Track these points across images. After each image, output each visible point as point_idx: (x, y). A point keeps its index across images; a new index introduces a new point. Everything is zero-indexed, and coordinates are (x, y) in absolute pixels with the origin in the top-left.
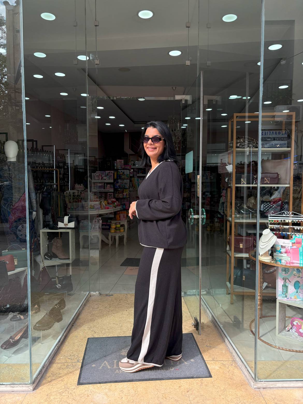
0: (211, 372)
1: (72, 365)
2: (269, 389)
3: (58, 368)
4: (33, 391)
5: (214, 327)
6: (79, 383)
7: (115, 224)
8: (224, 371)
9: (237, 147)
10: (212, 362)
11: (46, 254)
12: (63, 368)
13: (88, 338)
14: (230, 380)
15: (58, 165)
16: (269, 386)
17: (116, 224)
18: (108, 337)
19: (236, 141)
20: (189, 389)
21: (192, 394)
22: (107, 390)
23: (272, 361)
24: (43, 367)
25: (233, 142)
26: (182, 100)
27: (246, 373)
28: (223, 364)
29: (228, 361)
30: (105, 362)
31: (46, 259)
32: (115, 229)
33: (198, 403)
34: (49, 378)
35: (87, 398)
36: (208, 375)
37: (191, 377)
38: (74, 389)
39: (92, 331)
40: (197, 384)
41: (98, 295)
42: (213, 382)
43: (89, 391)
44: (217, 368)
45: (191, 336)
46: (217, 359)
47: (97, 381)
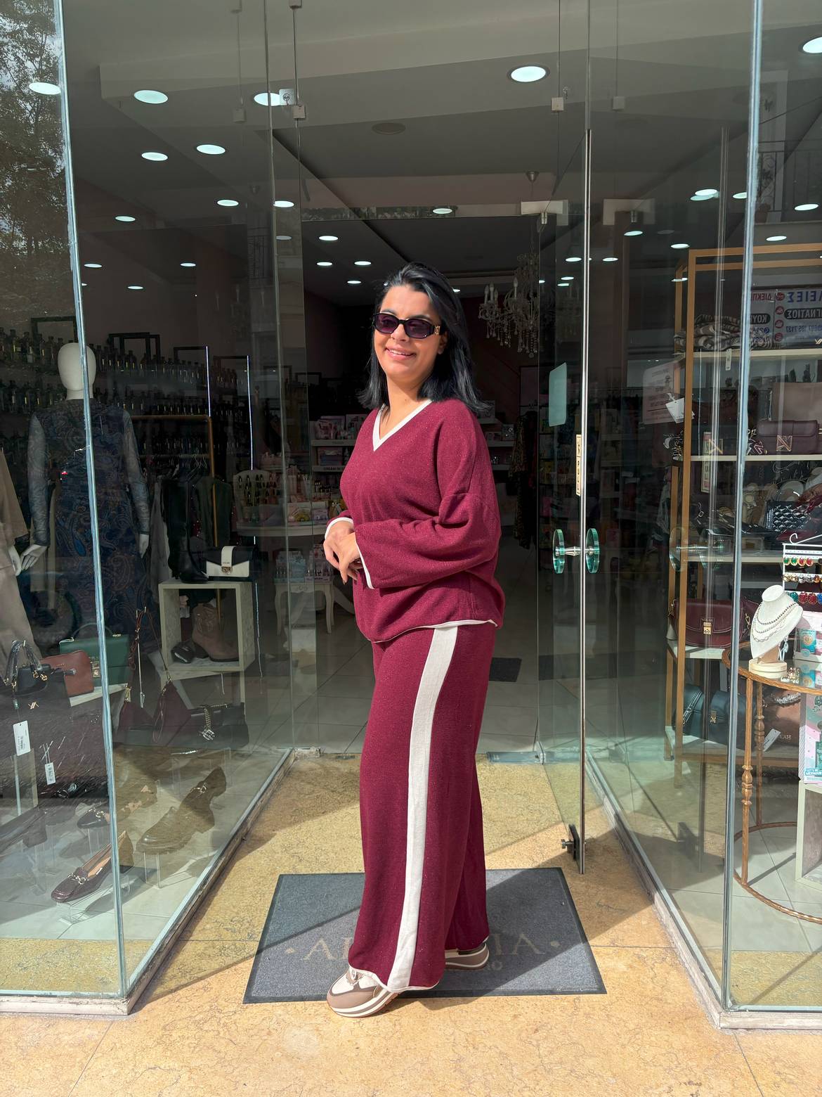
0: (605, 979)
1: (233, 947)
2: (764, 1031)
3: (198, 954)
4: (129, 1014)
5: (622, 852)
6: (249, 999)
8: (639, 977)
9: (697, 349)
10: (611, 950)
11: (175, 647)
12: (210, 956)
13: (281, 876)
14: (655, 1002)
15: (221, 399)
16: (762, 1025)
18: (333, 874)
19: (696, 332)
20: (539, 1024)
21: (546, 1038)
22: (320, 1020)
23: (779, 953)
24: (158, 952)
25: (685, 332)
26: (540, 214)
27: (701, 985)
28: (639, 958)
29: (653, 949)
30: (321, 941)
31: (176, 660)
33: (561, 1063)
34: (171, 980)
35: (266, 1038)
36: (596, 986)
37: (547, 991)
38: (235, 1013)
39: (293, 855)
40: (563, 1010)
41: (314, 756)
42: (606, 1008)
43: (274, 1019)
44: (621, 966)
45: (558, 876)
46: (624, 943)
47: (296, 995)
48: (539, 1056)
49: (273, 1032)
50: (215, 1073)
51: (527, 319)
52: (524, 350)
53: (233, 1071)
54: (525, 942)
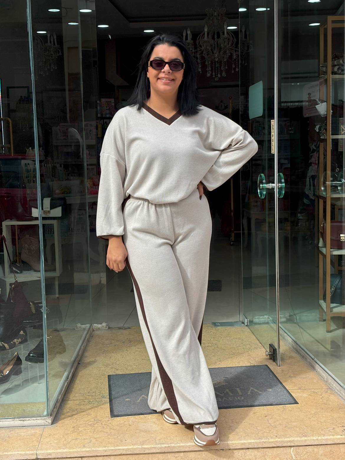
0: (298, 400)
1: (95, 401)
3: (77, 404)
4: (52, 425)
5: (300, 357)
9: (334, 73)
10: (299, 391)
12: (84, 404)
13: (109, 376)
14: (324, 405)
19: (333, 63)
20: (267, 415)
21: (271, 418)
22: (154, 420)
25: (326, 63)
28: (314, 392)
29: (321, 389)
30: (143, 396)
31: (13, 271)
33: (281, 425)
34: (67, 413)
35: (129, 427)
36: (293, 401)
37: (269, 404)
38: (109, 421)
39: (112, 368)
40: (278, 409)
41: (105, 328)
42: (299, 408)
43: (130, 421)
44: (305, 395)
45: (266, 367)
46: (306, 388)
47: (138, 413)
48: (269, 423)
49: (132, 425)
50: (109, 438)
51: (213, 53)
53: (118, 437)
54: (253, 390)
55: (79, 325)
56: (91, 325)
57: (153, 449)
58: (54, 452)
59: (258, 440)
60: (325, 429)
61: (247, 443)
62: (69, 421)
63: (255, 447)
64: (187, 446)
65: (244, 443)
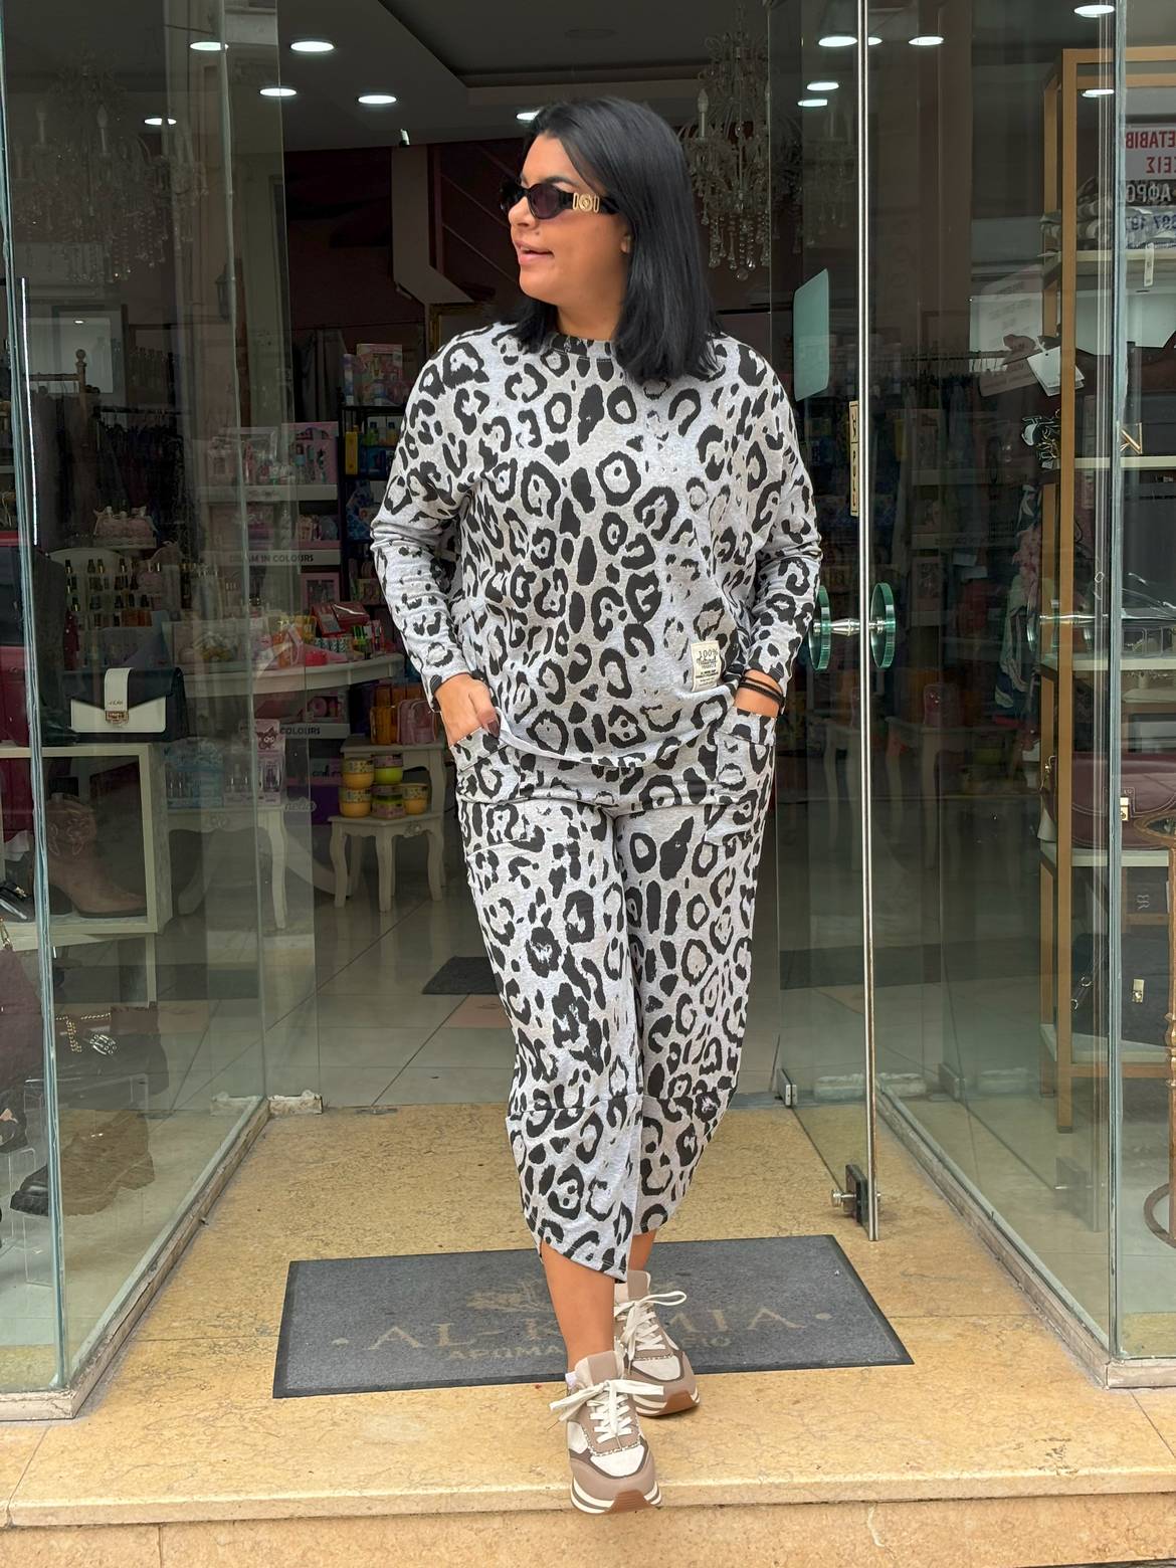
0: (914, 1350)
1: (233, 1344)
3: (172, 1354)
4: (74, 1418)
6: (281, 1391)
7: (370, 762)
8: (974, 1344)
10: (926, 1321)
12: (194, 1355)
13: (294, 1267)
14: (1001, 1367)
17: (374, 761)
18: (396, 1257)
20: (802, 1398)
21: (814, 1408)
22: (419, 1407)
25: (1060, 212)
28: (975, 1326)
29: (1002, 1317)
30: (394, 1330)
32: (367, 792)
33: (841, 1430)
34: (134, 1381)
35: (331, 1428)
36: (897, 1355)
37: (812, 1364)
38: (266, 1408)
39: (310, 1239)
40: (842, 1381)
41: (310, 1110)
42: (916, 1377)
43: (339, 1411)
44: (944, 1335)
45: (827, 1243)
46: (949, 1313)
47: (366, 1384)
49: (341, 1422)
50: (257, 1465)
52: (725, 261)
53: (286, 1461)
54: (769, 1316)
55: (223, 1098)
56: (265, 1097)
57: (399, 1501)
58: (68, 1504)
59: (754, 1478)
60: (988, 1446)
61: (714, 1488)
62: (133, 1408)
63: (746, 1500)
64: (513, 1493)
65: (709, 1487)
